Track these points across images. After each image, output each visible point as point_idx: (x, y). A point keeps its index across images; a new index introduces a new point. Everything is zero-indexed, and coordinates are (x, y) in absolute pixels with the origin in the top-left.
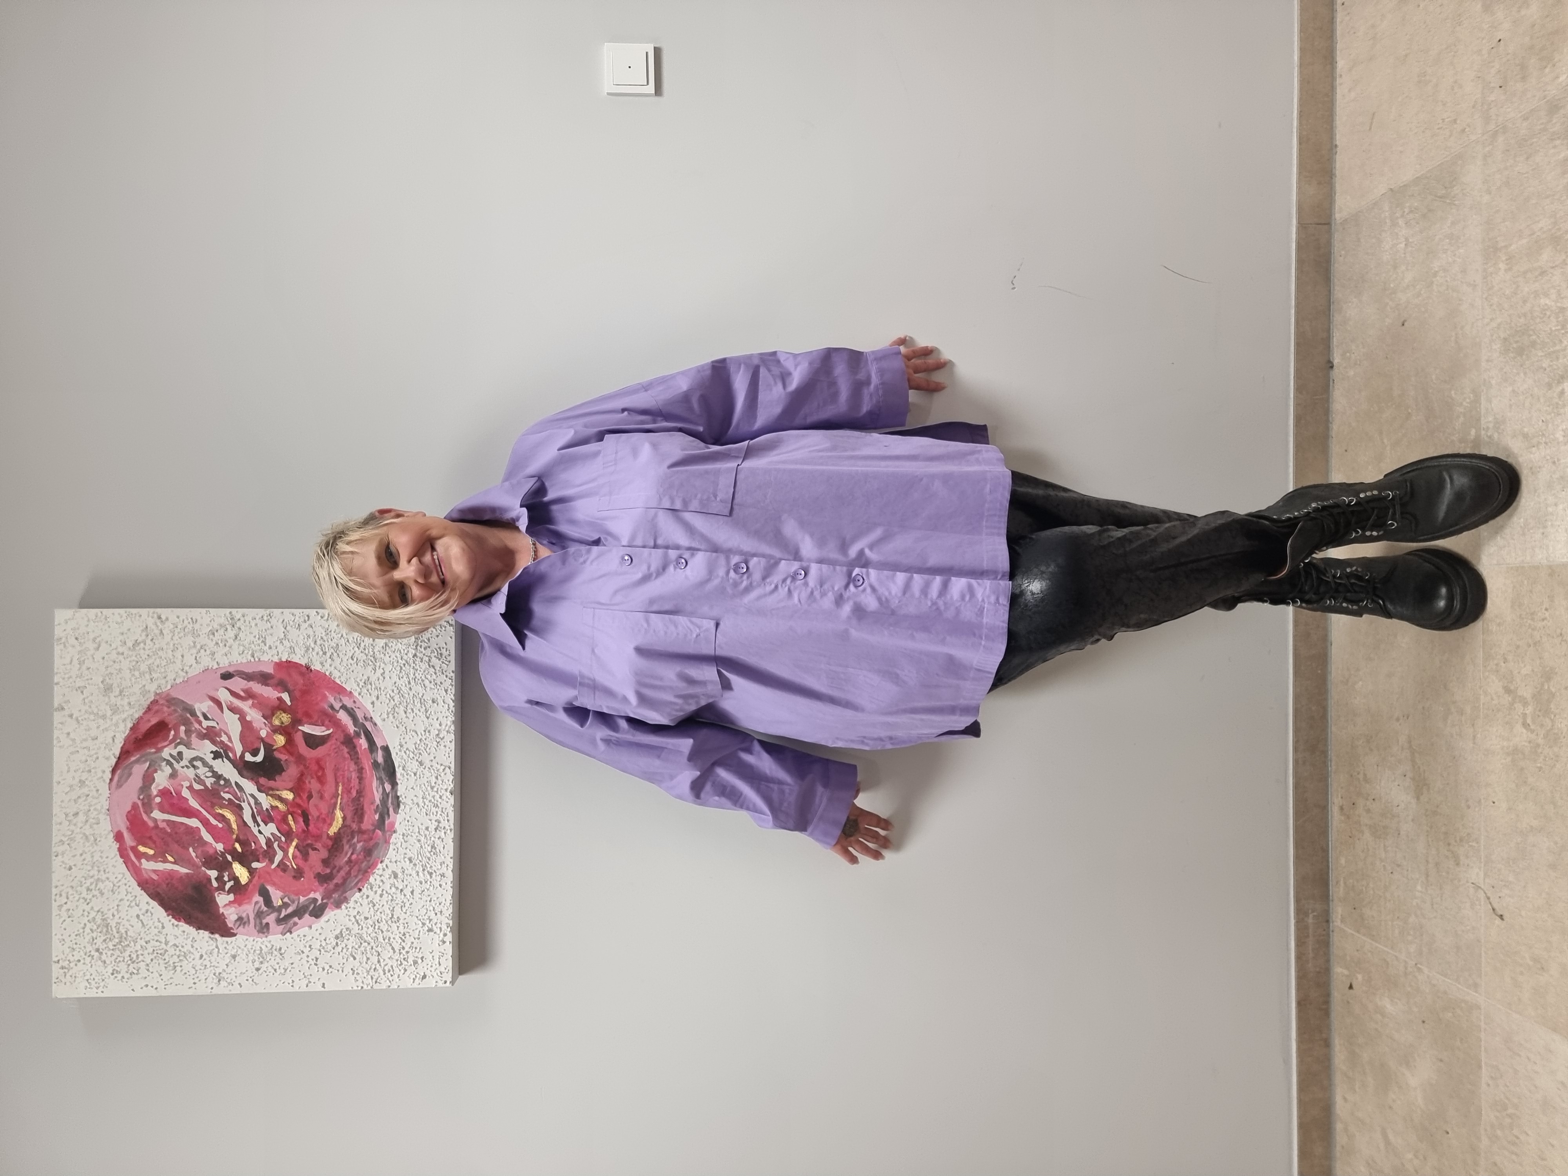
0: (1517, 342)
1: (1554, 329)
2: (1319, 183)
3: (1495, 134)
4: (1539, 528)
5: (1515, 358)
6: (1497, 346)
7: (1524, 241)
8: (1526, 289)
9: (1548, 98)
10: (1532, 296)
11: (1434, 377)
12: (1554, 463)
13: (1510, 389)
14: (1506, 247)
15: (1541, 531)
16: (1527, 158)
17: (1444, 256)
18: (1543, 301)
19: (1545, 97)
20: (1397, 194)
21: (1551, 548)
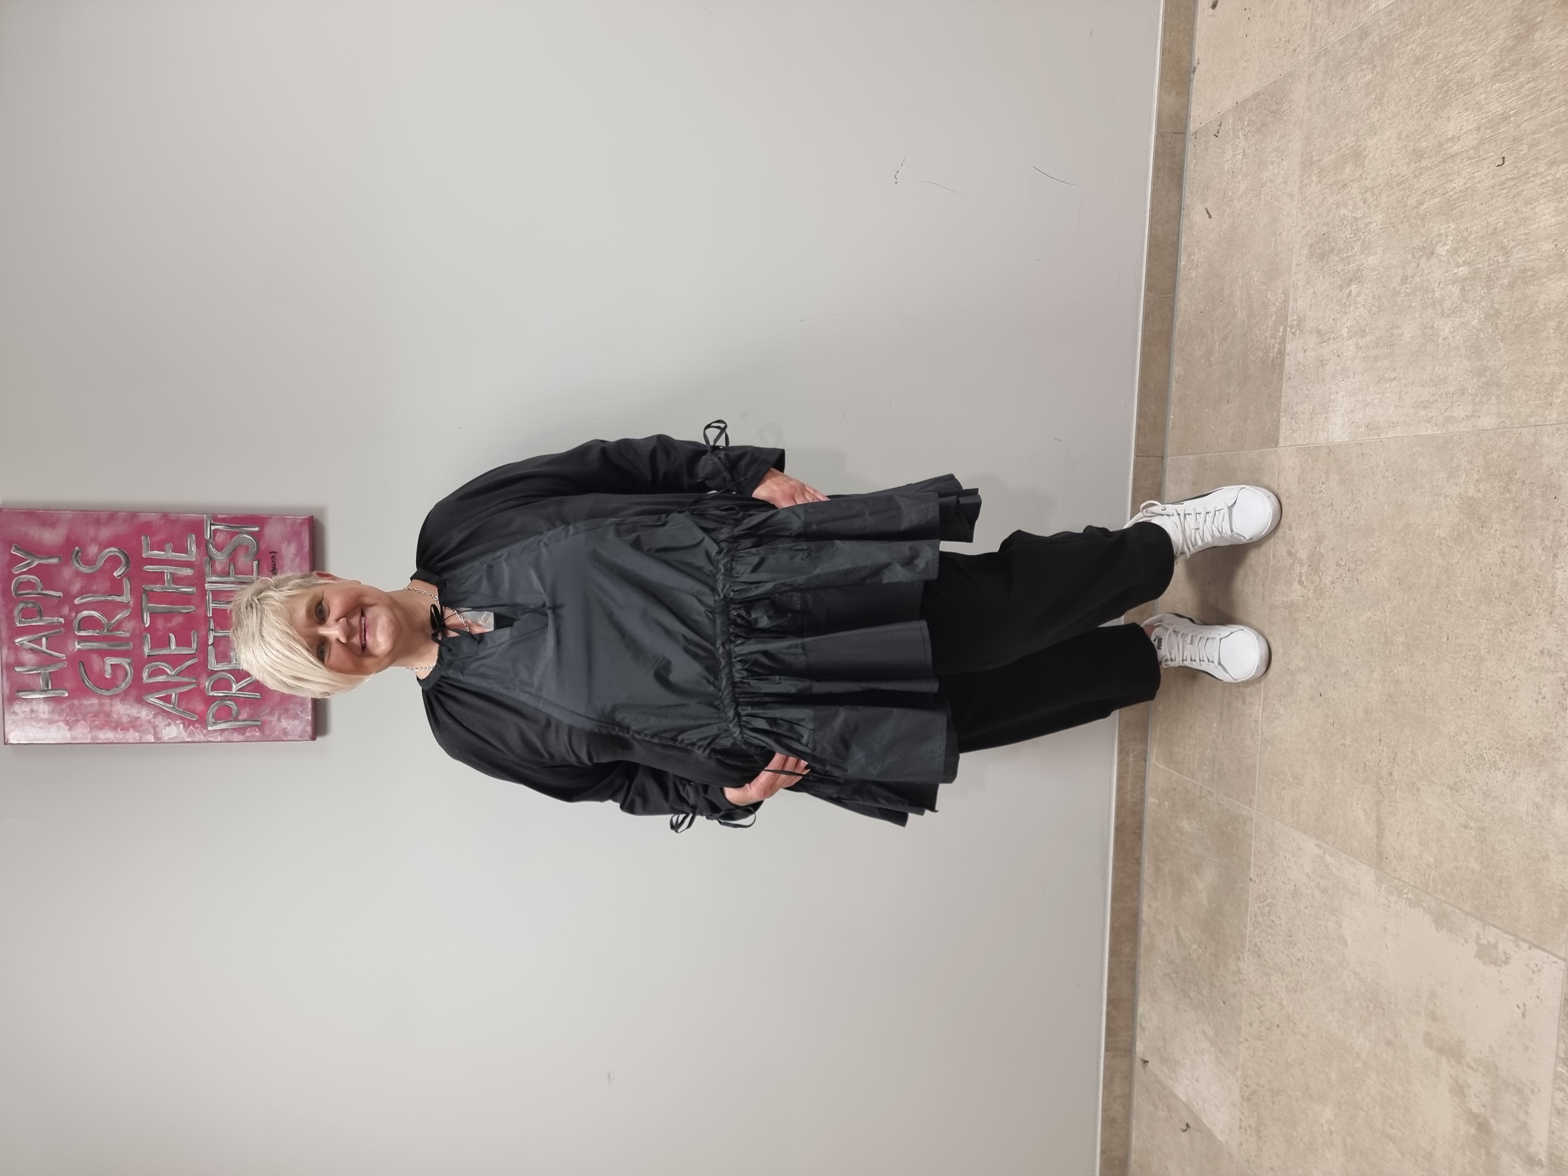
0: (1320, 248)
1: (1348, 237)
2: (1178, 94)
3: (1318, 57)
4: (1323, 413)
5: (1318, 262)
6: (1305, 252)
7: (1333, 156)
8: (1331, 200)
9: (1359, 25)
10: (1335, 207)
11: (1256, 278)
12: (1339, 356)
13: (1312, 290)
14: (1319, 161)
15: (1324, 415)
16: (1341, 80)
17: (1272, 167)
18: (1343, 211)
19: (1358, 23)
20: (1240, 107)
21: (1331, 430)
